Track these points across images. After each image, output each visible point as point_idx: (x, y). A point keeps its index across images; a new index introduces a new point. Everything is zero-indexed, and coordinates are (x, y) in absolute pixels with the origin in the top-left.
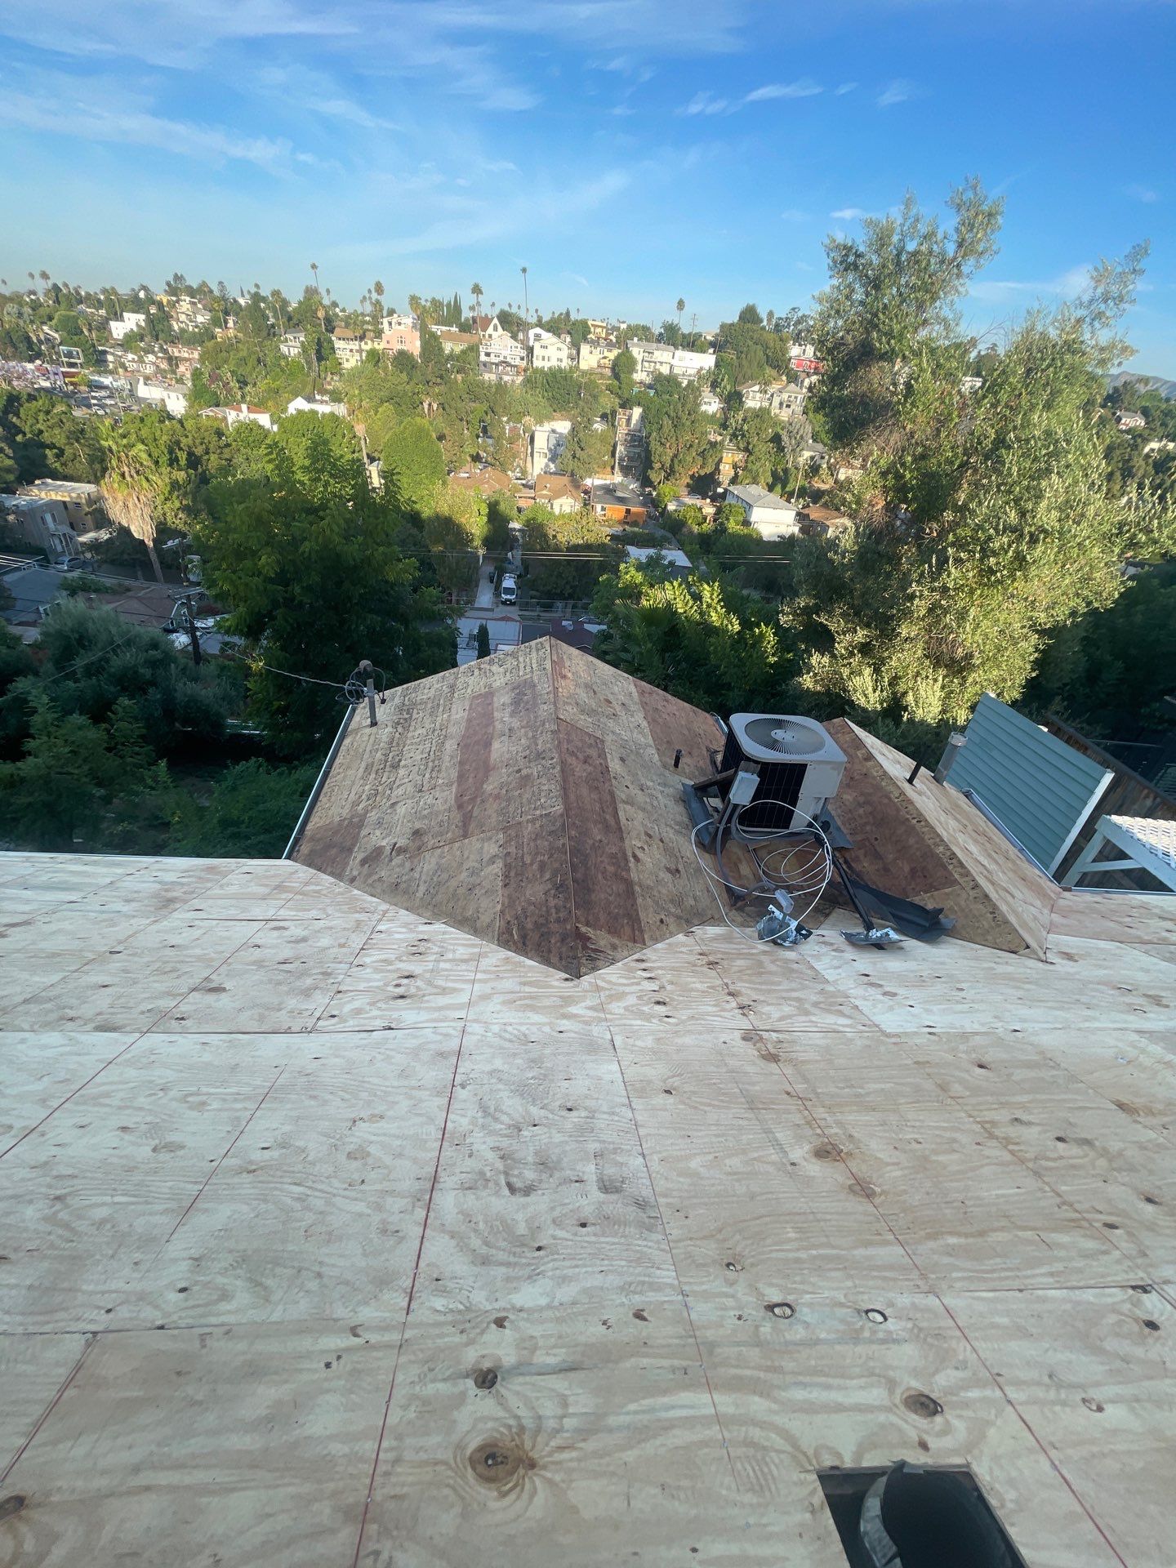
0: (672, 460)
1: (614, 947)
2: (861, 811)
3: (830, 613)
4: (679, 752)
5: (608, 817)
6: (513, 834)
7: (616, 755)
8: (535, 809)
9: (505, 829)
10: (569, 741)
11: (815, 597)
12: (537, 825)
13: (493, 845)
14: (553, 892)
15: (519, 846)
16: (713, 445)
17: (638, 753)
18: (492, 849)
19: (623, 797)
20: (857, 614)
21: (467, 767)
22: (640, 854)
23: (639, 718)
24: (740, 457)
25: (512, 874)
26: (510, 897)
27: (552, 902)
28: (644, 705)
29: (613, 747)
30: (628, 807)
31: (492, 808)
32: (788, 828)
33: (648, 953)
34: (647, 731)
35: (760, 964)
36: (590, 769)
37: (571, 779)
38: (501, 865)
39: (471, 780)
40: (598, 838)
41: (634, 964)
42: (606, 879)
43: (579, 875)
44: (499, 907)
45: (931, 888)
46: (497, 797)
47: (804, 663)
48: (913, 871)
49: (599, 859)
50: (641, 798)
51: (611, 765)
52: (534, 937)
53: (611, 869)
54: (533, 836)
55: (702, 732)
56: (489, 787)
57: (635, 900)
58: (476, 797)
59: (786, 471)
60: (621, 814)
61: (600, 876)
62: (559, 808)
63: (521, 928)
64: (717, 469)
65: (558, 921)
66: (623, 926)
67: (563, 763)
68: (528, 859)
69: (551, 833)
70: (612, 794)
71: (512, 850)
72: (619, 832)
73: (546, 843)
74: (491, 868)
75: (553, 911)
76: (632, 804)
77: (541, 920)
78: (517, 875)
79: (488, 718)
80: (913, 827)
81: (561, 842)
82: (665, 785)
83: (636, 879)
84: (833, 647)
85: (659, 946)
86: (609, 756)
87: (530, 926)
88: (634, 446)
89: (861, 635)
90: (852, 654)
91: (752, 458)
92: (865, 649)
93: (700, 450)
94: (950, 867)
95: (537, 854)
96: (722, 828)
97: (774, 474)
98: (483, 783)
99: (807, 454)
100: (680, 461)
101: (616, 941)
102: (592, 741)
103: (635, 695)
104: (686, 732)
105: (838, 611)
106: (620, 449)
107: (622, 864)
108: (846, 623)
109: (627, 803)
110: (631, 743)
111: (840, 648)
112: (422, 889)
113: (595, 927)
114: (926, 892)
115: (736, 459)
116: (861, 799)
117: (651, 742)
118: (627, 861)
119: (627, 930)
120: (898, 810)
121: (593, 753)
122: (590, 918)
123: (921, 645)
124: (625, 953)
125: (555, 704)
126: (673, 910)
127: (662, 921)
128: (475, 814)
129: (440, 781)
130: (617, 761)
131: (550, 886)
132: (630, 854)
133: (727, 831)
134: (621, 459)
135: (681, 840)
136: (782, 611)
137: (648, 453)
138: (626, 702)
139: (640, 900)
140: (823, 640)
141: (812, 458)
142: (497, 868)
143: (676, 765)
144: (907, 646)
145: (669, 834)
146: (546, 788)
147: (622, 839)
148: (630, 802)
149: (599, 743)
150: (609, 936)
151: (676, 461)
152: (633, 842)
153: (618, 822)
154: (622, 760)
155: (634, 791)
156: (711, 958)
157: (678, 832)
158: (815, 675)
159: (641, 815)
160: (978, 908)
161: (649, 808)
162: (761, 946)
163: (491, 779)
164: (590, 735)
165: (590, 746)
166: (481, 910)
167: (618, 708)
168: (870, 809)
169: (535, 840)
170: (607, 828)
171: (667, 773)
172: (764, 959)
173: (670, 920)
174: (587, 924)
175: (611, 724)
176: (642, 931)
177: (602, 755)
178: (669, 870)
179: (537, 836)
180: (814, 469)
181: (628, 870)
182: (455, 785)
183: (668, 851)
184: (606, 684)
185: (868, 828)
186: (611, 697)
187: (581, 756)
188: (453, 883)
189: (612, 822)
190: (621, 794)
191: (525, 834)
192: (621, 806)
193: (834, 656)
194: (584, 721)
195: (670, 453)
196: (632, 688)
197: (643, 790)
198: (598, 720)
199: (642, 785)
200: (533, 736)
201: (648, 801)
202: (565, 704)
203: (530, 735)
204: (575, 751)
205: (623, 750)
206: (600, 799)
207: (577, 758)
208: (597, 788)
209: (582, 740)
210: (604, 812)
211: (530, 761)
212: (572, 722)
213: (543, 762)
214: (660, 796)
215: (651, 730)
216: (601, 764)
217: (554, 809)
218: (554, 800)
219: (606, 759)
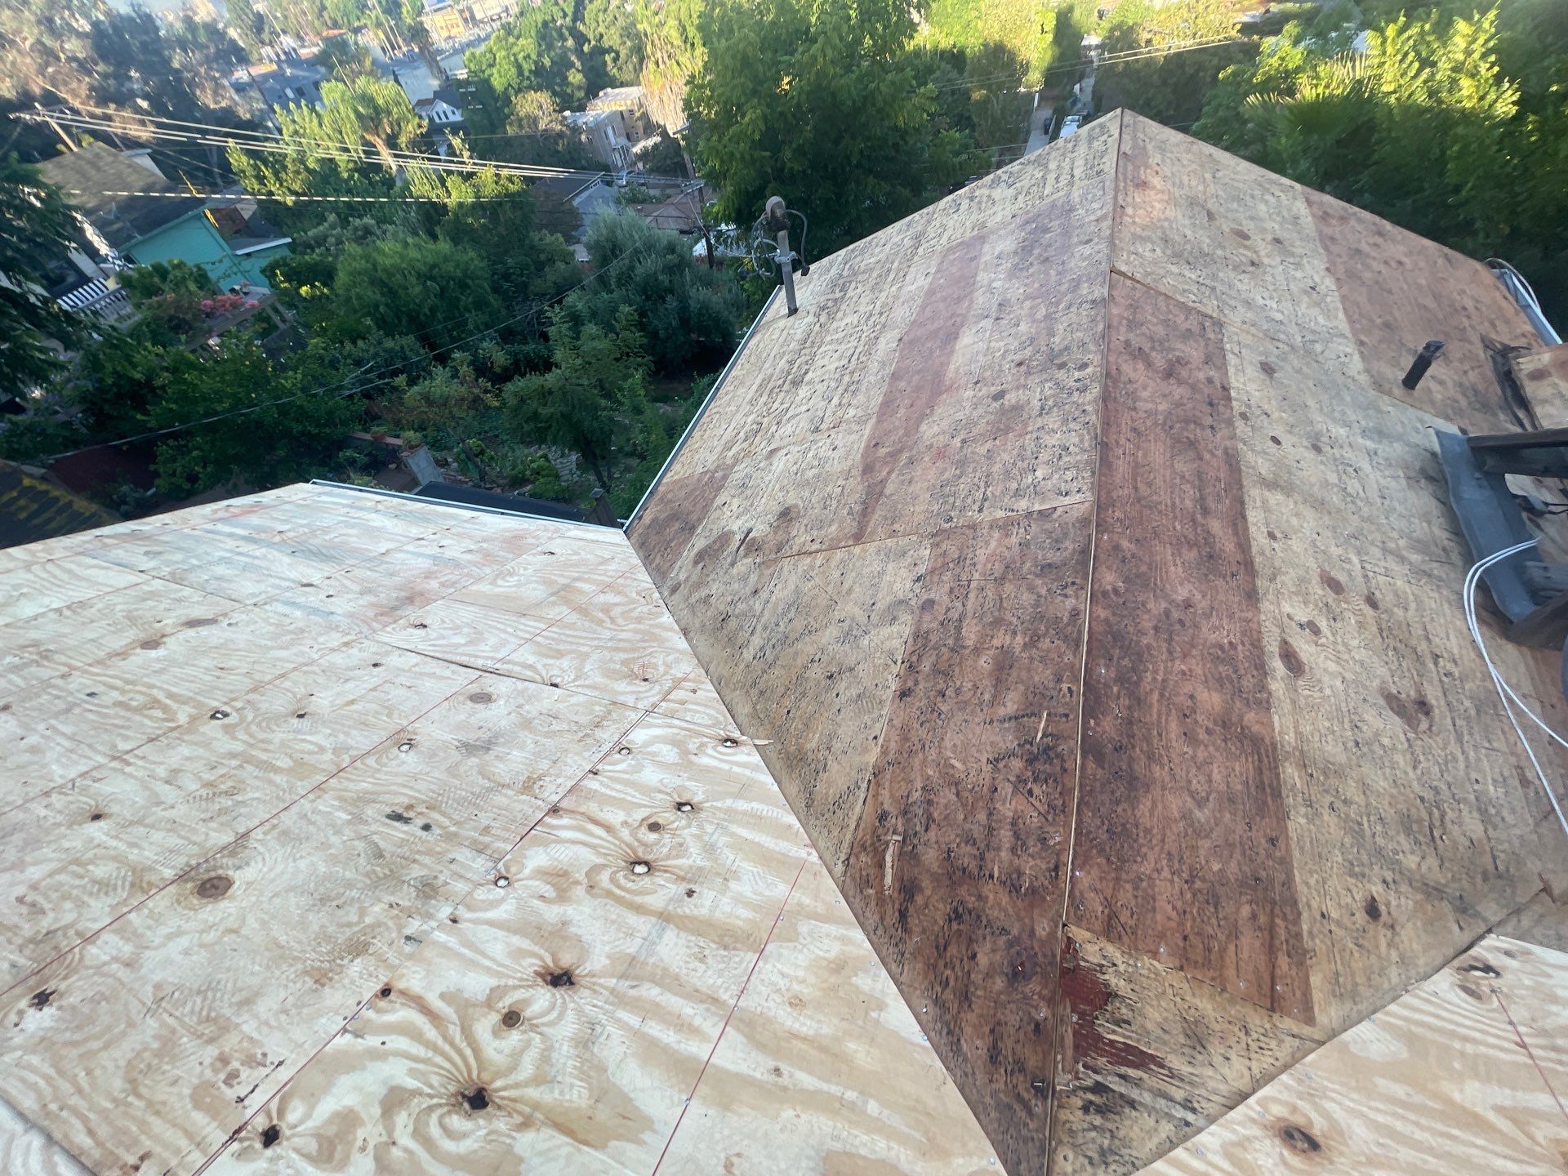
5: (1215, 524)
6: (954, 553)
7: (1252, 358)
8: (1018, 494)
9: (937, 538)
10: (1132, 324)
12: (1014, 540)
15: (959, 591)
17: (1308, 352)
18: (897, 583)
19: (1264, 468)
21: (902, 386)
22: (1304, 648)
23: (1314, 270)
25: (927, 665)
27: (1008, 803)
28: (1328, 241)
29: (1246, 339)
30: (1275, 498)
34: (1334, 298)
36: (1179, 392)
37: (1125, 420)
38: (907, 631)
39: (901, 412)
44: (874, 755)
50: (1312, 471)
51: (1236, 382)
53: (1211, 701)
54: (999, 568)
56: (932, 429)
57: (1281, 820)
60: (1254, 516)
62: (1078, 501)
63: (909, 854)
66: (1234, 933)
67: (1110, 378)
69: (1046, 566)
70: (1233, 462)
71: (940, 594)
72: (1241, 572)
73: (1027, 594)
74: (886, 631)
75: (1007, 836)
76: (1288, 489)
77: (966, 856)
78: (936, 669)
79: (964, 288)
81: (1071, 602)
82: (1381, 434)
83: (1289, 736)
86: (1232, 360)
87: (930, 859)
95: (997, 622)
102: (1193, 323)
103: (1308, 220)
107: (1249, 681)
109: (1272, 485)
110: (1293, 329)
113: (1134, 939)
117: (1344, 327)
118: (1261, 668)
119: (1250, 946)
121: (1193, 352)
125: (1112, 244)
126: (1412, 860)
127: (1372, 910)
128: (890, 489)
130: (1252, 372)
131: (1012, 743)
132: (1273, 648)
135: (1432, 600)
138: (1285, 236)
142: (895, 637)
143: (1411, 382)
145: (1394, 580)
146: (1052, 440)
147: (1252, 596)
148: (1280, 482)
149: (1208, 329)
150: (1183, 985)
152: (1286, 607)
153: (1242, 541)
154: (1268, 369)
155: (1295, 449)
157: (1420, 575)
159: (1309, 522)
161: (1337, 499)
163: (939, 412)
164: (1188, 310)
165: (1188, 335)
167: (1264, 249)
169: (1000, 580)
170: (1209, 561)
171: (1385, 403)
173: (1403, 905)
174: (1109, 929)
175: (1244, 284)
176: (1301, 957)
177: (1215, 357)
178: (1396, 704)
179: (1008, 571)
181: (1268, 706)
182: (874, 420)
183: (1393, 637)
184: (1239, 200)
186: (1249, 227)
187: (1159, 360)
190: (1257, 461)
191: (982, 554)
192: (1254, 494)
194: (1179, 280)
196: (1301, 207)
197: (1317, 449)
198: (1214, 277)
199: (1317, 436)
200: (1047, 317)
201: (1333, 478)
202: (1136, 238)
203: (1043, 311)
204: (1146, 347)
205: (1271, 347)
206: (1199, 474)
207: (1149, 365)
208: (1192, 444)
209: (1166, 323)
210: (1206, 512)
211: (1028, 373)
212: (1148, 280)
213: (1061, 375)
214: (1366, 466)
215: (1344, 299)
216: (1210, 381)
217: (1067, 500)
218: (1069, 475)
219: (1223, 368)
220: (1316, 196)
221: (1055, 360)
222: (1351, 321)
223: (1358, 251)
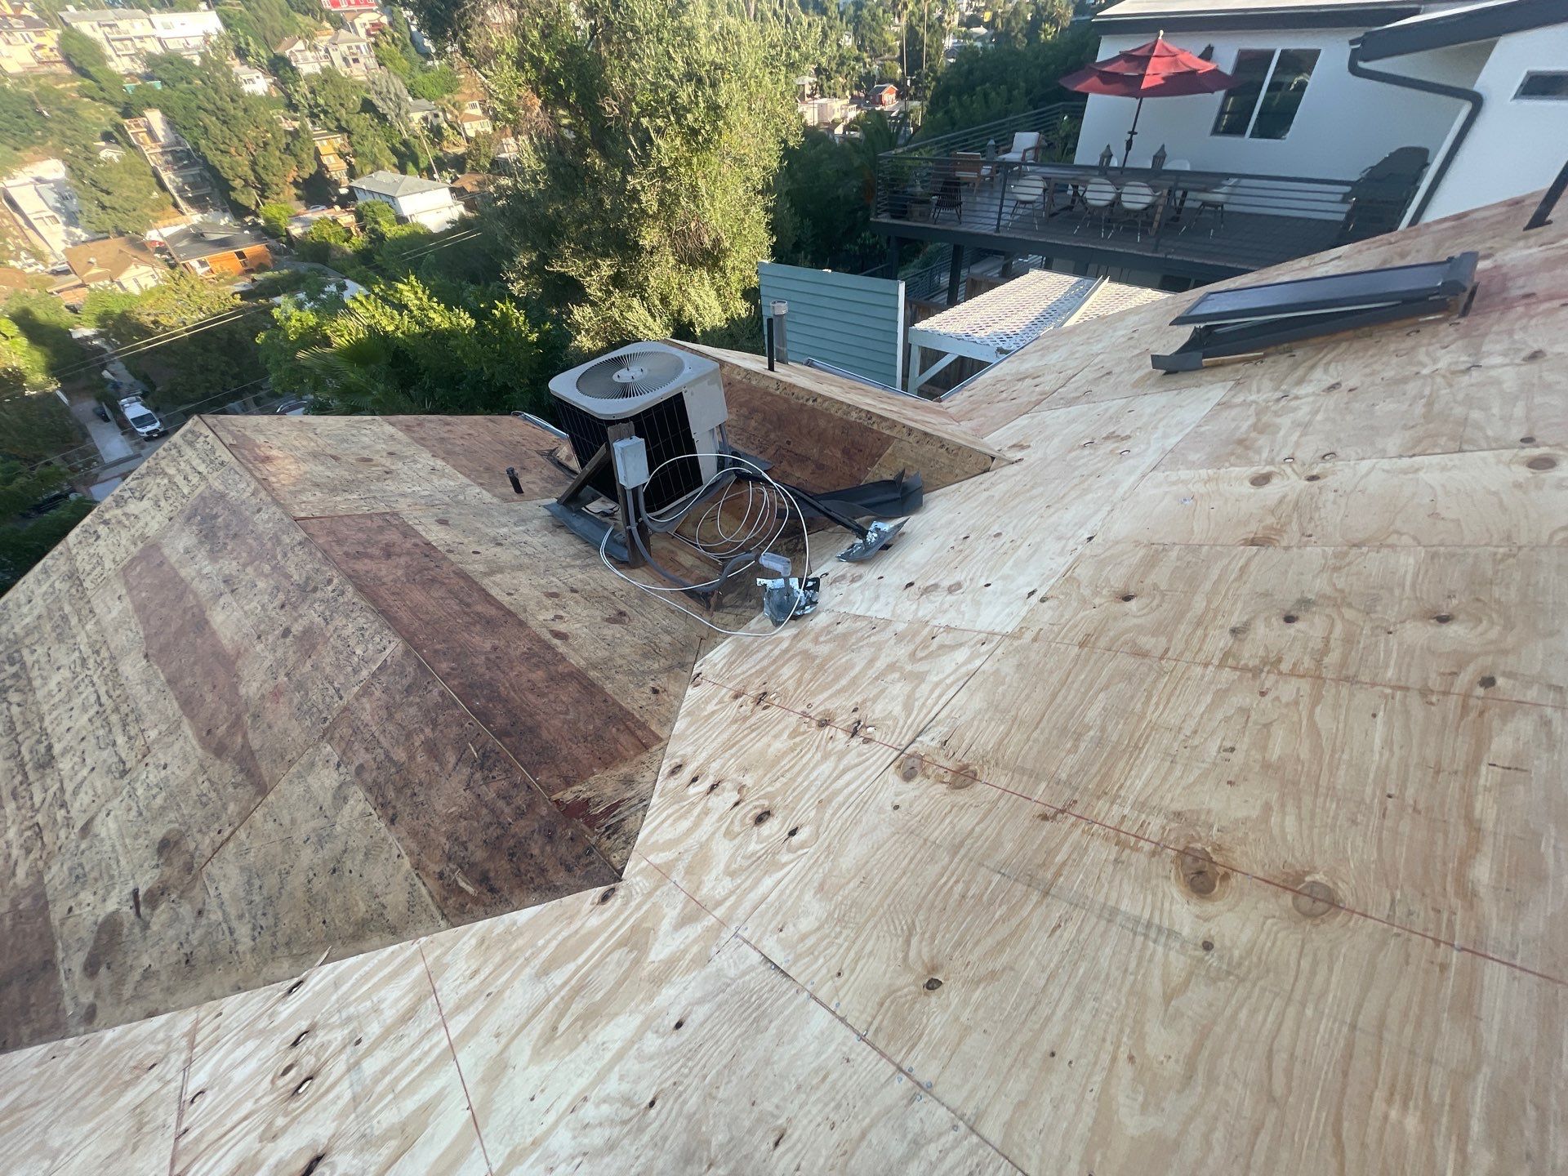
0: (254, 170)
1: (629, 781)
2: (753, 423)
3: (560, 256)
4: (511, 472)
5: (479, 608)
6: (346, 731)
7: (430, 522)
8: (356, 671)
9: (327, 735)
10: (340, 542)
11: (534, 248)
12: (378, 694)
13: (326, 772)
14: (478, 775)
15: (371, 744)
16: (295, 134)
17: (458, 503)
18: (326, 779)
19: (481, 568)
20: (587, 248)
21: (188, 681)
22: (561, 627)
23: (426, 459)
24: (339, 140)
25: (391, 794)
26: (413, 833)
27: (489, 793)
28: (421, 441)
29: (415, 514)
30: (498, 578)
31: (280, 716)
32: (700, 483)
33: (676, 749)
34: (449, 469)
35: (807, 656)
36: (402, 561)
37: (383, 592)
38: (361, 795)
39: (209, 697)
40: (488, 646)
41: (673, 783)
42: (541, 695)
43: (501, 721)
44: (407, 863)
45: (874, 458)
46: (277, 694)
47: (569, 325)
48: (845, 452)
49: (513, 674)
50: (505, 555)
51: (431, 538)
52: (501, 866)
53: (539, 675)
54: (384, 713)
55: (519, 439)
56: (252, 686)
57: (602, 690)
58: (239, 717)
59: (405, 143)
60: (495, 592)
61: (531, 697)
62: (394, 647)
63: (467, 868)
64: (321, 165)
65: (520, 814)
66: (616, 741)
67: (352, 577)
68: (400, 755)
69: (408, 690)
70: (463, 575)
71: (362, 757)
72: (509, 618)
73: (413, 711)
74: (347, 809)
75: (501, 804)
76: (501, 570)
77: (494, 832)
78: (399, 791)
79: (176, 587)
80: (813, 409)
81: (435, 692)
82: (523, 521)
83: (582, 663)
84: (586, 295)
85: (680, 726)
86: (419, 528)
87: (480, 855)
88: (185, 167)
89: (606, 268)
90: (609, 293)
91: (354, 138)
92: (618, 281)
93: (282, 146)
94: (875, 427)
95: (409, 736)
96: (634, 528)
97: (394, 151)
98: (234, 687)
99: (416, 116)
100: (264, 167)
101: (624, 770)
102: (378, 522)
103: (400, 435)
104: (501, 447)
105: (567, 253)
106: (167, 177)
107: (549, 657)
108: (583, 260)
109: (491, 573)
110: (439, 496)
111: (594, 291)
112: (243, 931)
113: (581, 777)
114: (872, 465)
115: (337, 146)
116: (744, 411)
117: (466, 481)
118: (550, 648)
119: (624, 739)
120: (786, 401)
121: (392, 536)
122: (564, 767)
123: (668, 250)
124: (649, 776)
125: (279, 504)
126: (656, 666)
127: (655, 691)
128: (255, 744)
129: (153, 734)
130: (436, 528)
131: (466, 771)
132: (548, 636)
133: (642, 528)
134: (180, 191)
135: (596, 573)
136: (508, 280)
137: (213, 170)
138: (392, 449)
139: (609, 687)
140: (571, 291)
141: (425, 119)
142: (358, 801)
143: (518, 489)
144: (656, 258)
145: (577, 576)
146: (350, 629)
147: (522, 624)
148: (494, 569)
149: (392, 519)
150: (608, 773)
151: (261, 171)
152: (540, 618)
153: (500, 606)
154: (443, 522)
155: (488, 551)
156: (753, 692)
157: (584, 567)
158: (587, 331)
159: (522, 578)
160: (927, 449)
161: (527, 561)
162: (787, 632)
163: (245, 674)
164: (370, 517)
165: (381, 529)
166: (379, 889)
167: (387, 462)
168: (759, 416)
169: (391, 716)
170: (490, 624)
171: (516, 506)
172: (805, 644)
173: (662, 681)
174: (568, 783)
175: (391, 486)
176: (643, 726)
177: (408, 532)
178: (611, 620)
179: (390, 710)
180: (436, 133)
181: (563, 659)
182: (185, 720)
183: (593, 598)
184: (346, 441)
185: (772, 436)
186: (366, 454)
187: (375, 551)
188: (297, 881)
189: (493, 612)
190: (475, 568)
191: (366, 717)
192: (486, 582)
193: (593, 304)
194: (347, 503)
195: (244, 161)
196: (389, 430)
197: (500, 544)
198: (369, 491)
199: (495, 539)
200: (274, 568)
201: (518, 553)
202: (294, 494)
203: (267, 568)
204: (361, 549)
205: (435, 510)
206: (450, 591)
207: (371, 557)
208: (433, 580)
209: (360, 530)
210: (468, 605)
211: (295, 608)
212: (327, 513)
213: (319, 594)
214: (527, 538)
215: (454, 467)
216: (416, 545)
217: (388, 651)
218: (377, 639)
219: (417, 534)
220: (393, 418)
221: (306, 589)
222: (468, 476)
223: (443, 439)
